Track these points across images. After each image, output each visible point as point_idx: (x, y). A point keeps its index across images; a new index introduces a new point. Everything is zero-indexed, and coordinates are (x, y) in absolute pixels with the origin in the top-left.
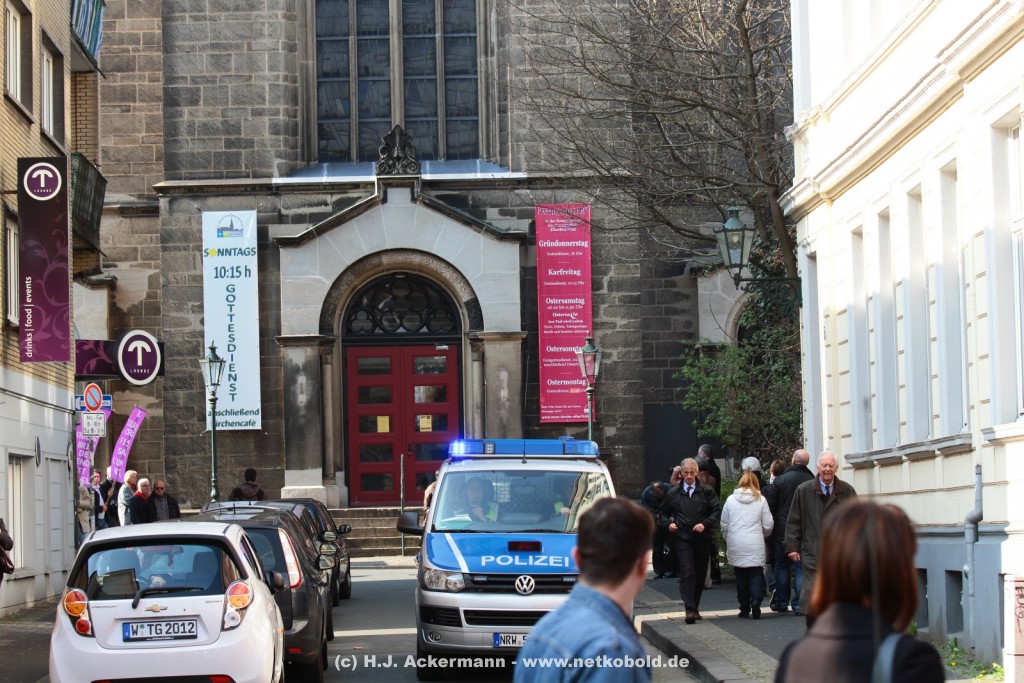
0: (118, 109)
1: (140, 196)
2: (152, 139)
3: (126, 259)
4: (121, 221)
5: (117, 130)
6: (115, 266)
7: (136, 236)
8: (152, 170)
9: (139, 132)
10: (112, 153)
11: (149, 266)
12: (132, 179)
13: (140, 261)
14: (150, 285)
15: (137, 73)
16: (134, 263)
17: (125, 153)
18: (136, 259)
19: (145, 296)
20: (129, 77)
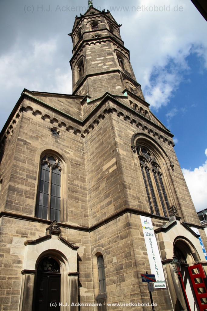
0: (75, 201)
1: (80, 225)
2: (83, 211)
3: (78, 242)
4: (77, 231)
5: (75, 207)
6: (75, 244)
7: (81, 236)
8: (83, 219)
9: (80, 208)
10: (73, 212)
11: (84, 245)
12: (78, 220)
13: (81, 243)
14: (84, 251)
15: (79, 194)
16: (80, 244)
17: (77, 213)
18: (80, 243)
19: (83, 254)
20: (77, 194)
